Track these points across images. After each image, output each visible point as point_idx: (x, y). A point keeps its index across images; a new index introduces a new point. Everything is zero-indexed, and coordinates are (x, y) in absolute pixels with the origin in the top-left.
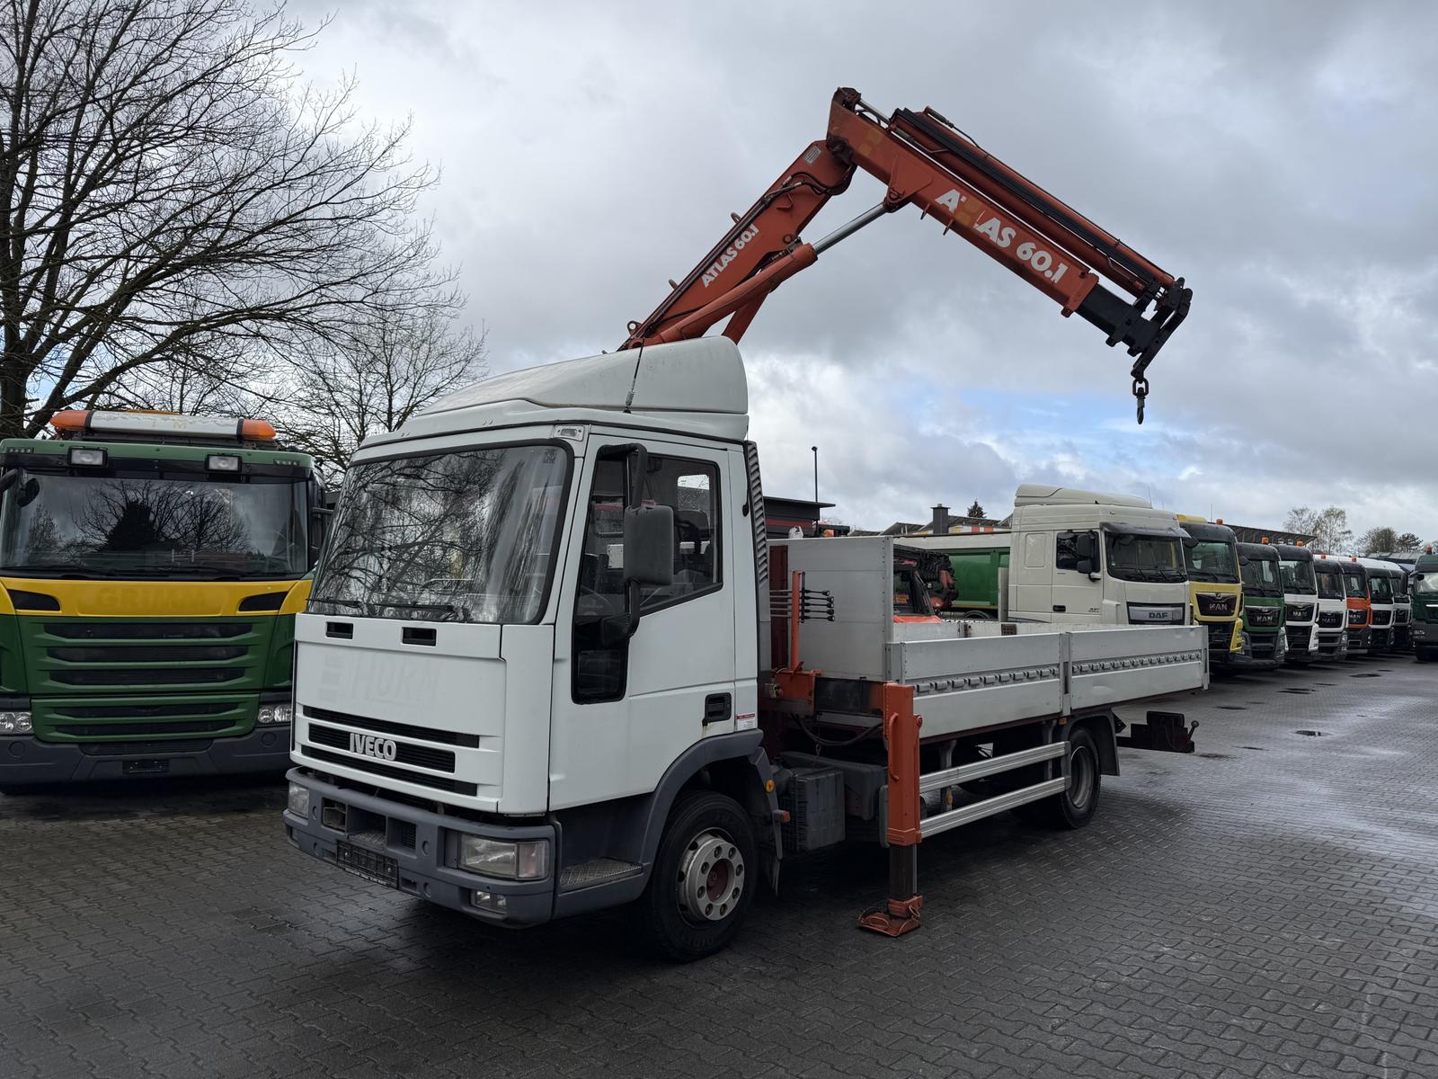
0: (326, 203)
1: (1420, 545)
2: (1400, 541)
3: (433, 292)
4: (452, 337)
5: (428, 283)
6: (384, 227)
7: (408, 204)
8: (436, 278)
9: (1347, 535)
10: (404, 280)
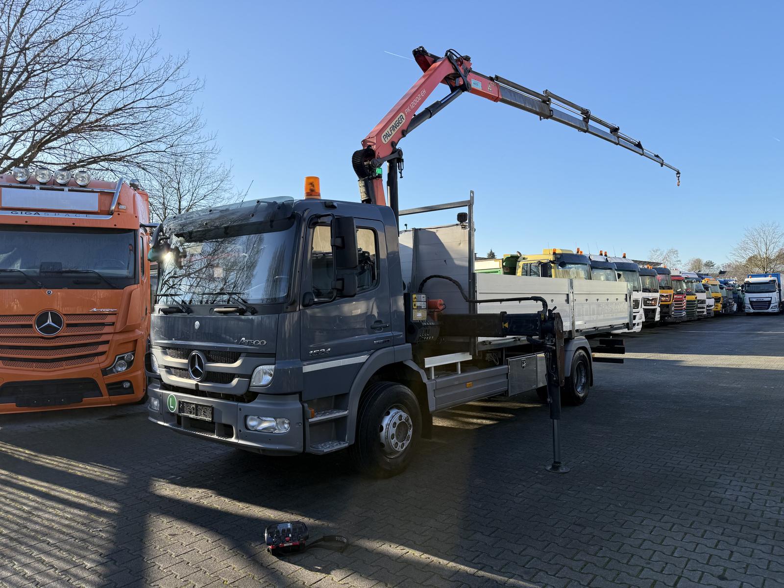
0: (143, 99)
1: (715, 266)
2: (705, 264)
3: (203, 146)
4: (213, 168)
5: (200, 141)
6: (175, 112)
7: (188, 99)
8: (204, 139)
9: (679, 262)
10: (187, 139)
